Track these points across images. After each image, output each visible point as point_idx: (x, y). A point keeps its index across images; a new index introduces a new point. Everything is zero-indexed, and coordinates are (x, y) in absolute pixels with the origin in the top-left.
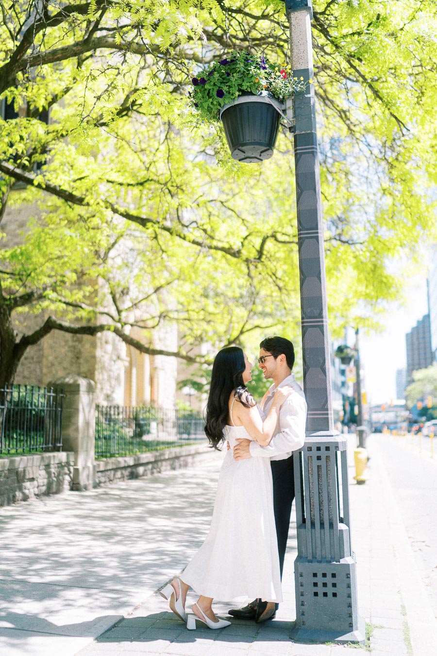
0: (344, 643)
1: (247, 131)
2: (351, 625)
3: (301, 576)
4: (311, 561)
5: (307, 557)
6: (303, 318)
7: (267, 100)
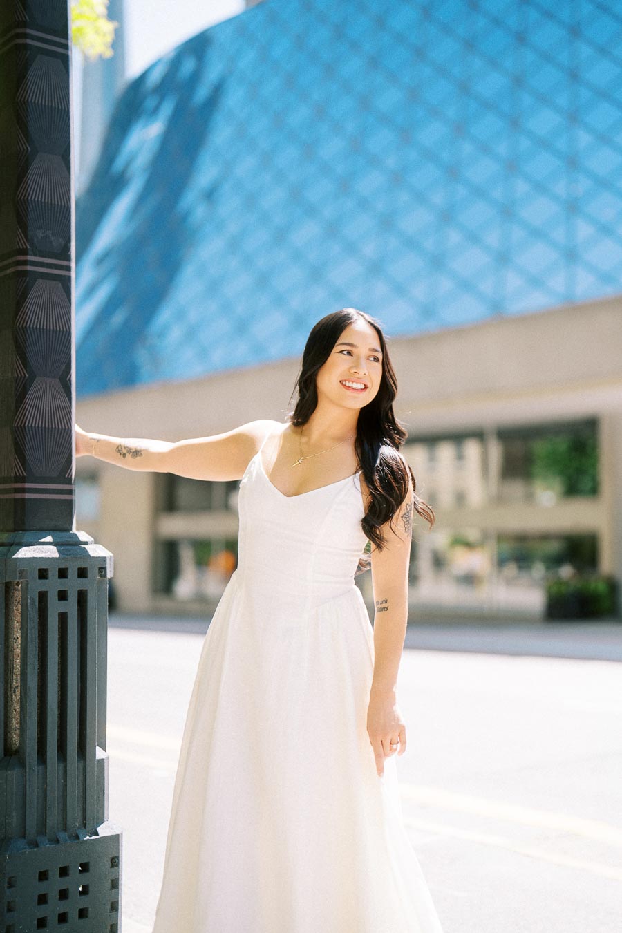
3: (11, 885)
4: (37, 845)
5: (24, 836)
6: (25, 252)
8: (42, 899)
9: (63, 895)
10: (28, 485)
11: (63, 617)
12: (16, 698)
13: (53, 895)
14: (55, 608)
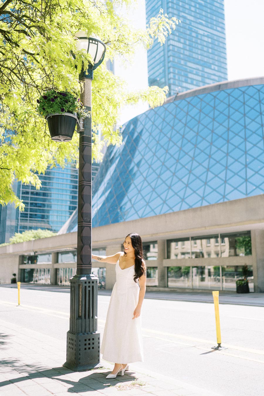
0: (97, 368)
1: (63, 129)
2: (99, 360)
3: (80, 341)
4: (84, 334)
5: (82, 333)
6: (82, 222)
7: (76, 117)
8: (85, 345)
9: (89, 344)
10: (83, 266)
11: (89, 291)
12: (80, 306)
13: (87, 344)
14: (88, 289)
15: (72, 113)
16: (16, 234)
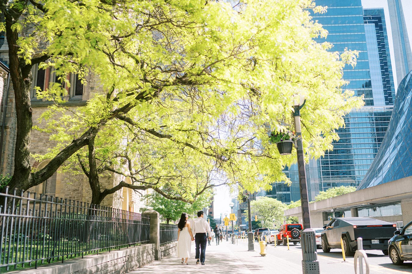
3: (307, 265)
7: (291, 141)
8: (310, 267)
9: (313, 267)
13: (311, 267)
14: (309, 237)
15: (288, 140)
16: (320, 192)
